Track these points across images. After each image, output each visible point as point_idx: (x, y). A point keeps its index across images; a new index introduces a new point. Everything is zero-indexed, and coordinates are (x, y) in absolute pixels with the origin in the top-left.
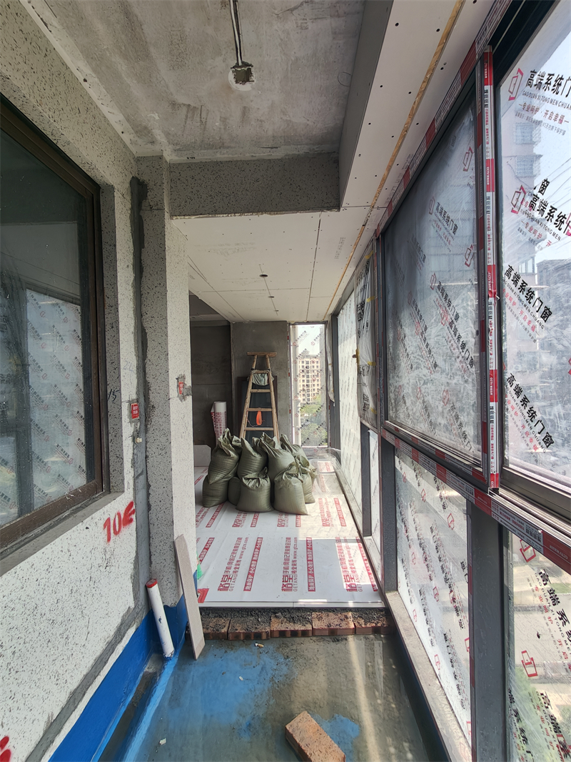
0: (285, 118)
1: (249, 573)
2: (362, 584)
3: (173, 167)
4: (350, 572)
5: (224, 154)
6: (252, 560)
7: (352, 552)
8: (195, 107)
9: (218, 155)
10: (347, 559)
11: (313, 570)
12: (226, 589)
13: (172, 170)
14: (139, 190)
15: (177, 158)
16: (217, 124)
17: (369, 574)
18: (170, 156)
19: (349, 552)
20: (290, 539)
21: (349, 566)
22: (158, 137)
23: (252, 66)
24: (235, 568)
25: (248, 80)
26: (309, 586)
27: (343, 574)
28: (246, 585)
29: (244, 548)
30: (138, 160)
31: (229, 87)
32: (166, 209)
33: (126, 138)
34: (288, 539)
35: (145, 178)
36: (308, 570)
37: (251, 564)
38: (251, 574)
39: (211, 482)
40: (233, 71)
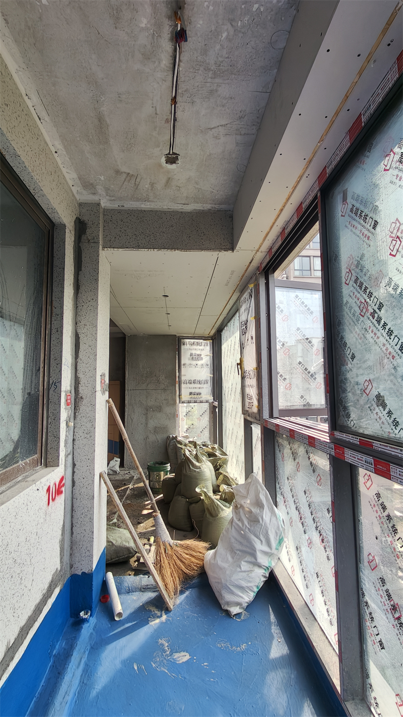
0: (197, 186)
3: (106, 211)
5: (147, 205)
8: (133, 175)
9: (143, 206)
13: (106, 213)
14: (81, 227)
15: (111, 205)
16: (146, 186)
18: (105, 203)
22: (100, 191)
23: (179, 155)
25: (175, 163)
30: (81, 205)
31: (160, 166)
32: (101, 242)
33: (74, 190)
35: (85, 218)
40: (165, 157)
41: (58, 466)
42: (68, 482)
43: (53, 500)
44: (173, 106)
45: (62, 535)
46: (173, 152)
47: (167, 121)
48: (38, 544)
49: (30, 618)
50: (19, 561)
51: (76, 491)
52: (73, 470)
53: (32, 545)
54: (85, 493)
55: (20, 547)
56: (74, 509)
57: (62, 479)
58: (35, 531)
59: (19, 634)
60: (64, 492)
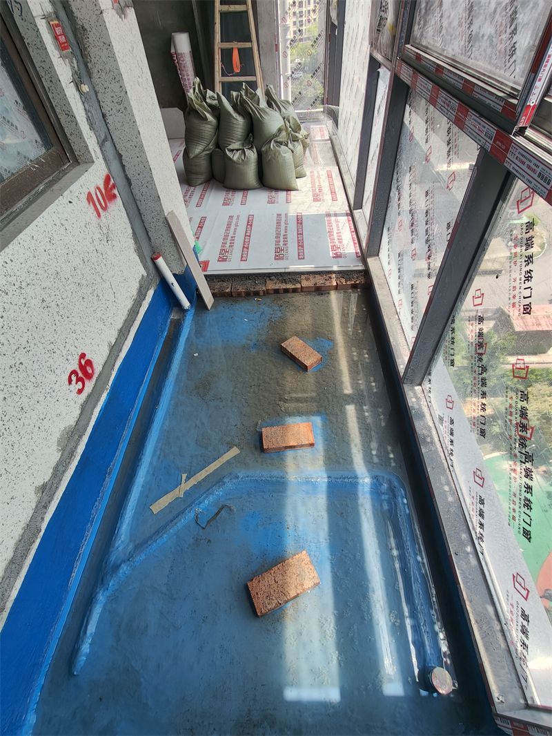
1: (244, 247)
2: (346, 252)
4: (337, 243)
6: (246, 236)
7: (341, 225)
10: (335, 231)
11: (303, 242)
12: (224, 260)
17: (355, 243)
19: (338, 225)
20: (281, 215)
21: (336, 238)
24: (230, 243)
26: (299, 255)
27: (330, 245)
28: (242, 257)
29: (237, 225)
34: (279, 215)
36: (298, 243)
37: (245, 239)
38: (246, 247)
39: (192, 156)
41: (93, 162)
42: (118, 179)
43: (105, 209)
45: (136, 243)
48: (104, 261)
49: (126, 321)
50: (84, 283)
51: (136, 191)
52: (121, 163)
53: (96, 264)
54: (148, 194)
55: (78, 271)
56: (141, 212)
57: (107, 179)
58: (92, 248)
59: (119, 335)
60: (118, 195)
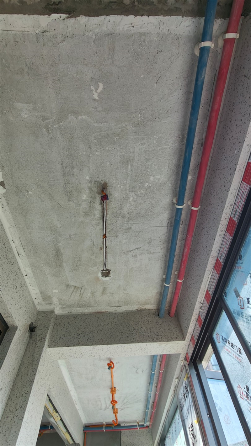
8: (78, 287)
9: (86, 311)
15: (62, 312)
18: (58, 311)
22: (54, 301)
23: (111, 271)
25: (108, 276)
30: (39, 313)
31: (98, 279)
33: (36, 302)
40: (101, 272)
44: (104, 239)
46: (106, 269)
47: (101, 249)
